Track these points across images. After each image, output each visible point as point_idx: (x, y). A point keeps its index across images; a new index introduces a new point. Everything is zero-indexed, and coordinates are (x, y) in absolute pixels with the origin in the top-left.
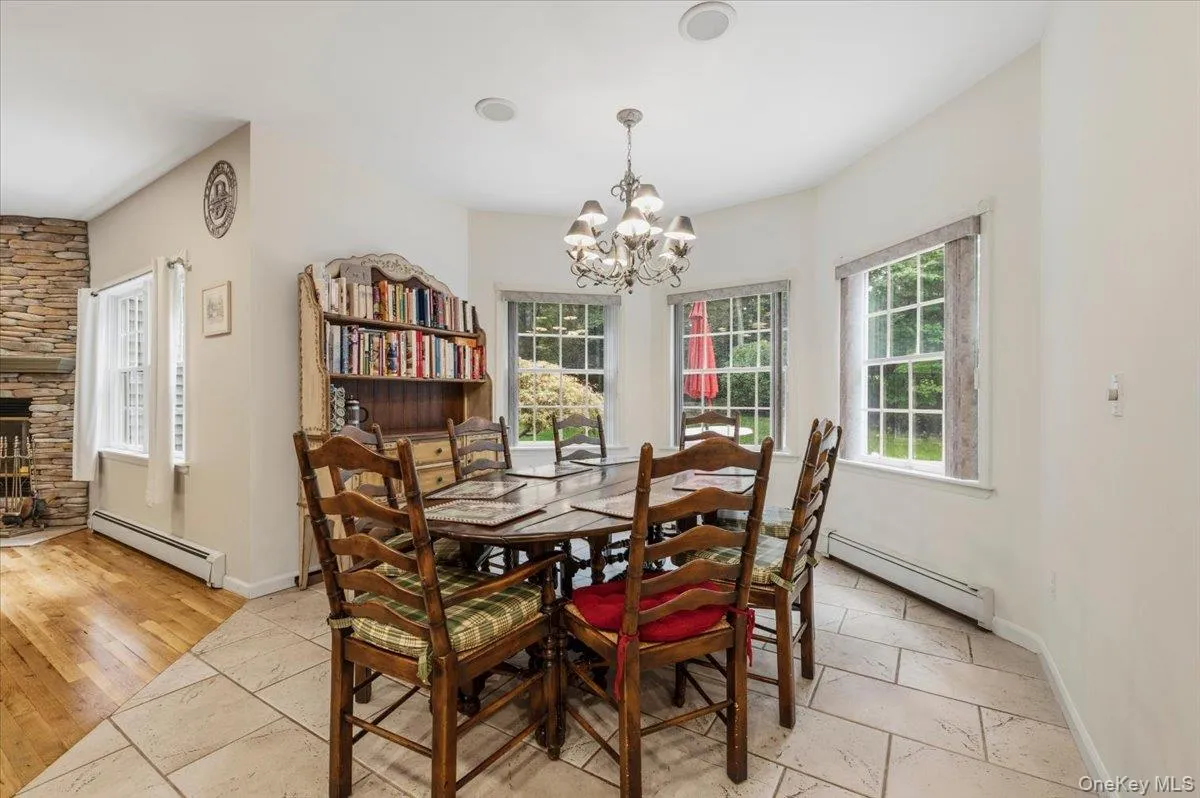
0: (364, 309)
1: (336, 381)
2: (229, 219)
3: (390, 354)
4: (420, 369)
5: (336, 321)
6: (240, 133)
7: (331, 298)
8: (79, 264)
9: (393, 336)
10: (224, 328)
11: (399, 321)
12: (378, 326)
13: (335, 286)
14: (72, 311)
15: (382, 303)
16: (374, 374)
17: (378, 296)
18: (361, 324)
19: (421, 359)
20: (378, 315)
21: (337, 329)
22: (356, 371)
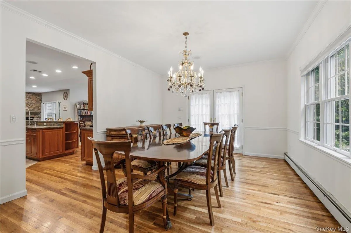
0: (82, 108)
1: (79, 116)
2: (67, 98)
3: (85, 112)
4: (89, 114)
5: (79, 109)
6: (69, 90)
7: (78, 107)
8: (40, 99)
9: (86, 111)
10: (66, 110)
11: (86, 109)
12: (84, 109)
13: (79, 106)
14: (40, 105)
15: (84, 107)
16: (83, 115)
17: (84, 106)
18: (82, 109)
19: (89, 113)
20: (84, 108)
21: (79, 110)
22: (81, 114)
